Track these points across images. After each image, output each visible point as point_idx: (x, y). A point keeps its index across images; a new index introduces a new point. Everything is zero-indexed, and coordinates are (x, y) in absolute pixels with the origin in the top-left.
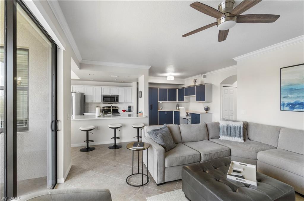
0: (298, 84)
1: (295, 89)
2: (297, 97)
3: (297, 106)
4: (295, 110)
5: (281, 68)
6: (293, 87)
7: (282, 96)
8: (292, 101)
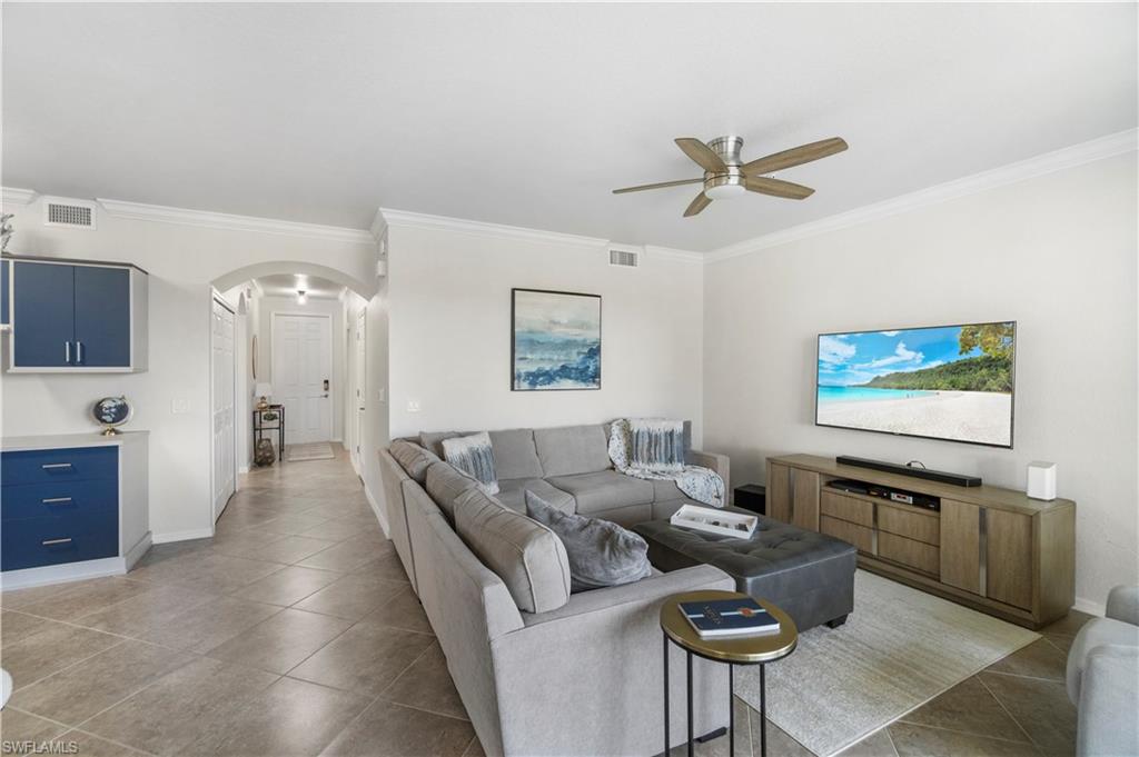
0: (542, 332)
1: (538, 342)
2: (542, 359)
3: (541, 379)
4: (538, 387)
5: (513, 290)
6: (536, 337)
7: (517, 356)
8: (533, 369)
